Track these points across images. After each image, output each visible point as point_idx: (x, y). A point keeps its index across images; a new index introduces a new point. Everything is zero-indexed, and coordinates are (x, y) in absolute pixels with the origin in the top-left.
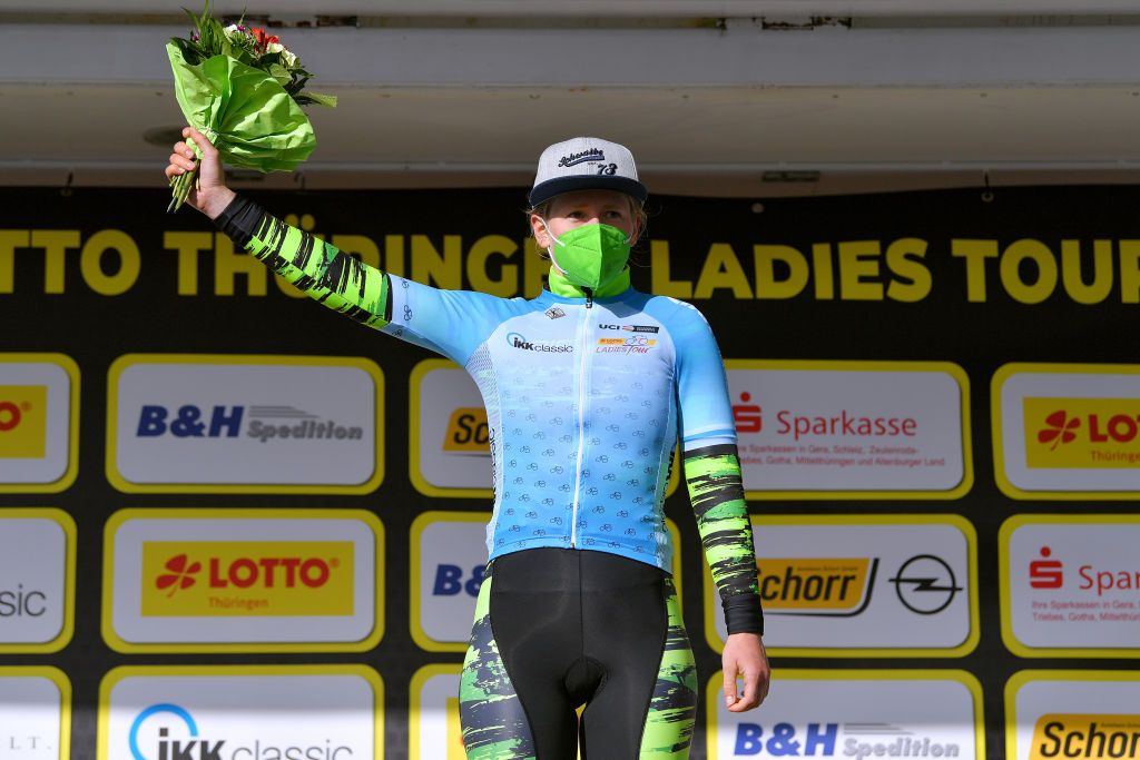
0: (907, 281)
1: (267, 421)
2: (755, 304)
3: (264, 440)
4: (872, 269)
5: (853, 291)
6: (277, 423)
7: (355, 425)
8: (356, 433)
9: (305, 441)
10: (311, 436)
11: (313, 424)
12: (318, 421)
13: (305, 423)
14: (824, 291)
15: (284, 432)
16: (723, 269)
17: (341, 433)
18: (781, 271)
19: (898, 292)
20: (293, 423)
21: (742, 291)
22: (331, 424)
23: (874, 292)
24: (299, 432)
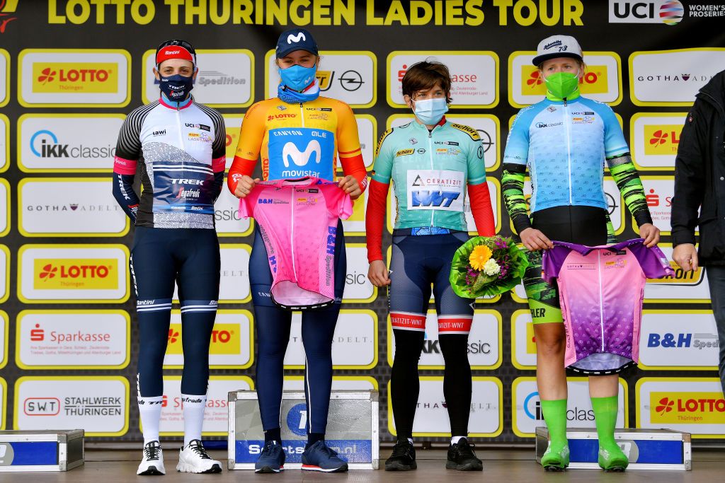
0: (475, 17)
1: (206, 78)
2: (410, 27)
3: (205, 86)
4: (459, 12)
5: (451, 21)
6: (211, 78)
7: (242, 78)
8: (243, 81)
9: (222, 86)
10: (224, 83)
11: (225, 78)
12: (227, 77)
13: (222, 78)
14: (439, 22)
15: (214, 82)
16: (396, 12)
17: (237, 82)
18: (421, 13)
19: (470, 22)
20: (217, 78)
21: (404, 22)
22: (233, 78)
23: (460, 22)
24: (220, 82)
